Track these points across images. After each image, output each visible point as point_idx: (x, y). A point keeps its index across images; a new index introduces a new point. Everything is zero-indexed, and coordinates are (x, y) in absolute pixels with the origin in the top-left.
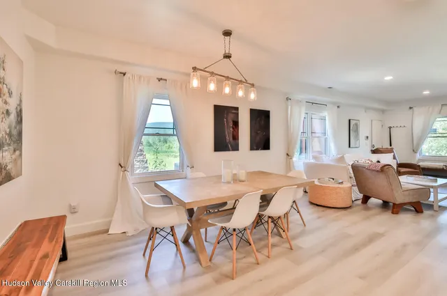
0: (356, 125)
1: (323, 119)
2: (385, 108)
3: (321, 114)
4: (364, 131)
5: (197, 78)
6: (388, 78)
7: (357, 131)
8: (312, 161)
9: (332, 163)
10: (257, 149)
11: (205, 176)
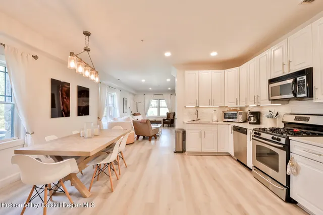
0: (126, 101)
1: (113, 96)
2: (135, 93)
3: (113, 94)
4: (129, 104)
5: (74, 61)
6: (143, 81)
7: (126, 104)
8: (112, 121)
9: (123, 121)
10: (82, 115)
11: (57, 138)
